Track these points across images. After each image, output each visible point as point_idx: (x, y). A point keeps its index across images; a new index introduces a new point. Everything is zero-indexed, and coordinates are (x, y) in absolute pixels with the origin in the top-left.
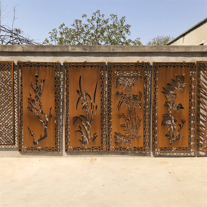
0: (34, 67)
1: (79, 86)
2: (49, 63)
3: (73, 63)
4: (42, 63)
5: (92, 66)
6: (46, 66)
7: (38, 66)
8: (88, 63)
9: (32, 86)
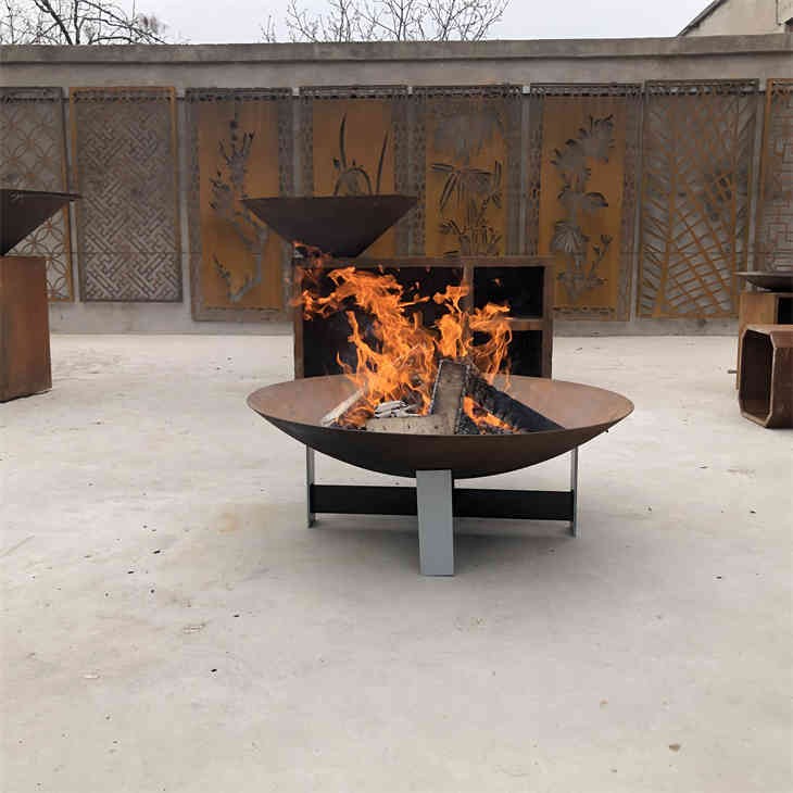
1: (339, 149)
2: (263, 91)
4: (246, 90)
8: (363, 87)
9: (222, 150)
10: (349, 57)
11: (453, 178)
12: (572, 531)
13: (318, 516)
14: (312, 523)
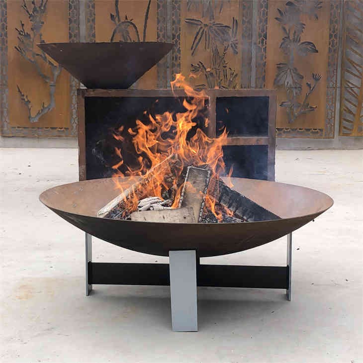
1: (114, 8)
9: (25, 6)
11: (201, 30)
12: (287, 297)
13: (95, 287)
14: (90, 292)
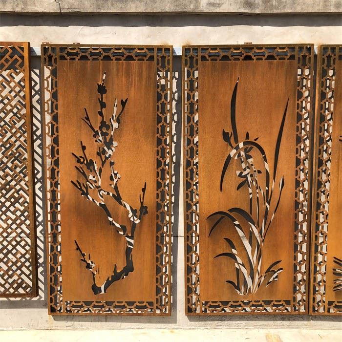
0: (94, 59)
1: (229, 119)
2: (139, 49)
3: (214, 48)
4: (118, 48)
5: (271, 57)
6: (130, 58)
7: (107, 58)
8: (260, 47)
9: (88, 119)
10: (242, 10)
